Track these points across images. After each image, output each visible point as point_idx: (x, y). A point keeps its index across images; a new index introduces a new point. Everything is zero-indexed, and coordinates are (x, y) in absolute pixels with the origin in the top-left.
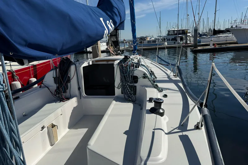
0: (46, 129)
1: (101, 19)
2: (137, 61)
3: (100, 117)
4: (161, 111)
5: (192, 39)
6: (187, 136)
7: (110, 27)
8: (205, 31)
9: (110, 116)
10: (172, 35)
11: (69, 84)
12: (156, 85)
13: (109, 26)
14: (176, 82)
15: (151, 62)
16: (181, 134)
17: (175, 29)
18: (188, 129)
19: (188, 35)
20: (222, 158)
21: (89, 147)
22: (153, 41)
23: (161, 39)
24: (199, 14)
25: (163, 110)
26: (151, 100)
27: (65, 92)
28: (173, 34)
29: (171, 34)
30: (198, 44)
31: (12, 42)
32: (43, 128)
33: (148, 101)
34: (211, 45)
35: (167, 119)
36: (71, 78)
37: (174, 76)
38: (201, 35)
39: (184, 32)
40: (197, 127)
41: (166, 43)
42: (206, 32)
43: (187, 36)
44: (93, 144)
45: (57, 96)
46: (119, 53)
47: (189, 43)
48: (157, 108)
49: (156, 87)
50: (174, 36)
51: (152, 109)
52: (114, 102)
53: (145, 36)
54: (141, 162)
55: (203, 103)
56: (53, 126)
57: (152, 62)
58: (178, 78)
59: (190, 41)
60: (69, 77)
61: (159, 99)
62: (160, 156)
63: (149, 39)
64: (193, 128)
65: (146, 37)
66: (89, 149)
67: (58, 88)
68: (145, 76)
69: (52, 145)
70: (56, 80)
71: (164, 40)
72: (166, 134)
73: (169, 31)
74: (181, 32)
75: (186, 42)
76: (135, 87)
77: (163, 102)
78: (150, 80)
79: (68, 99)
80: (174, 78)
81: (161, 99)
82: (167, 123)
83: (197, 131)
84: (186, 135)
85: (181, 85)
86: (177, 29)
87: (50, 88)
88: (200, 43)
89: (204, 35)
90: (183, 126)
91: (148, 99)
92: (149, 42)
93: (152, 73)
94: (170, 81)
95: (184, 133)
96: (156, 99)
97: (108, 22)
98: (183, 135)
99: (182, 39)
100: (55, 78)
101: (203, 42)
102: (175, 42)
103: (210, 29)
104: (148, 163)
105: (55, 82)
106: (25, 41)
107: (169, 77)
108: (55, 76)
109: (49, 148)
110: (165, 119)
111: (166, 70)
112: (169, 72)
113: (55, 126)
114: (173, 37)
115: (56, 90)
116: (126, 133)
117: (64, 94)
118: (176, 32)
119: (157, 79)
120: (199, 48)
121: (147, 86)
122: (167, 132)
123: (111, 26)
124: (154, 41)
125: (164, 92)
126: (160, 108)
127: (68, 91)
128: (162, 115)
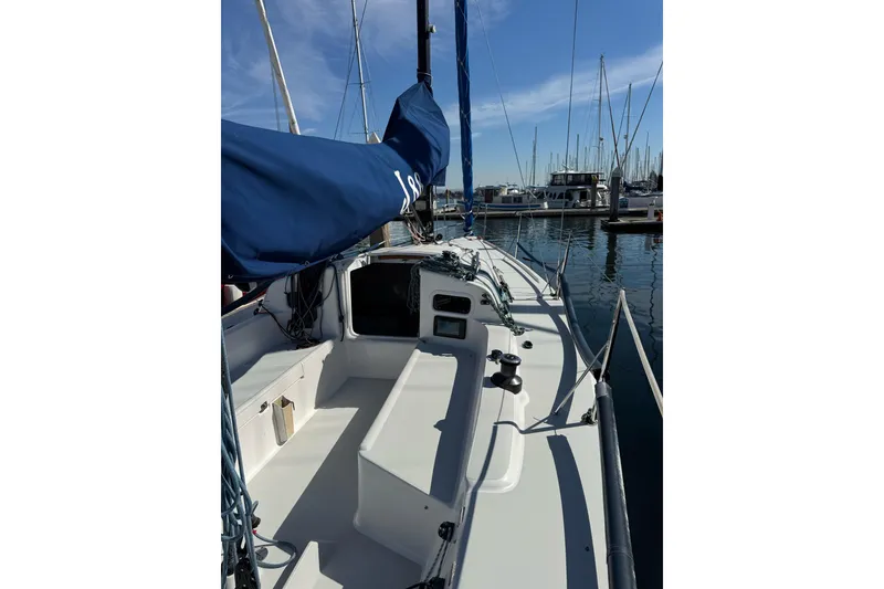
0: (269, 410)
1: (397, 174)
2: (470, 261)
3: (389, 384)
4: (515, 382)
5: (607, 197)
6: (563, 438)
7: (415, 190)
8: (639, 179)
9: (406, 387)
10: (561, 184)
11: (319, 309)
12: (510, 319)
13: (413, 187)
14: (554, 313)
15: (503, 257)
16: (552, 433)
17: (570, 172)
18: (567, 423)
19: (598, 186)
20: (623, 488)
21: (362, 452)
22: (515, 199)
23: (536, 195)
24: (626, 137)
25: (519, 379)
26: (495, 355)
27: (310, 325)
28: (564, 182)
29: (558, 182)
30: (620, 210)
31: (235, 256)
32: (264, 407)
33: (489, 356)
34: (651, 214)
35: (527, 400)
36: (325, 296)
37: (552, 295)
38: (629, 188)
39: (590, 180)
40: (587, 420)
41: (546, 205)
42: (643, 181)
43: (595, 190)
44: (371, 447)
45: (293, 334)
46: (432, 238)
47: (600, 204)
48: (508, 375)
49: (510, 323)
50: (567, 188)
51: (496, 375)
52: (418, 352)
53: (496, 185)
54: (467, 490)
55: (600, 370)
56: (285, 402)
57: (506, 259)
58: (560, 302)
59: (604, 202)
60: (320, 295)
61: (511, 356)
62: (505, 479)
63: (505, 193)
64: (579, 420)
65: (499, 189)
66: (363, 457)
67: (295, 317)
68: (486, 300)
69: (281, 443)
70: (292, 299)
71: (540, 195)
72: (521, 432)
73: (554, 176)
74: (583, 178)
75: (593, 204)
76: (465, 321)
77: (518, 364)
78: (495, 309)
79: (316, 341)
80: (552, 303)
81: (515, 358)
82: (526, 408)
83: (587, 427)
84: (562, 436)
85: (564, 318)
86: (572, 172)
87: (277, 316)
88: (626, 207)
89: (636, 189)
90: (558, 417)
91: (489, 353)
92: (505, 199)
93: (503, 288)
94: (543, 308)
95: (560, 432)
96: (506, 356)
97: (410, 178)
98: (556, 436)
99: (583, 196)
100: (288, 295)
101: (631, 207)
102: (566, 204)
103: (653, 173)
104: (480, 491)
105: (289, 304)
106: (257, 250)
107: (540, 298)
108: (289, 290)
109: (276, 448)
110: (522, 399)
111: (537, 280)
112: (542, 284)
113: (288, 402)
114: (563, 189)
115: (290, 322)
116: (439, 425)
117: (307, 330)
118: (570, 178)
119: (515, 303)
120: (622, 221)
121: (491, 322)
122: (523, 429)
123: (417, 186)
124: (518, 199)
125: (527, 336)
126: (514, 376)
127: (317, 324)
128: (516, 390)
